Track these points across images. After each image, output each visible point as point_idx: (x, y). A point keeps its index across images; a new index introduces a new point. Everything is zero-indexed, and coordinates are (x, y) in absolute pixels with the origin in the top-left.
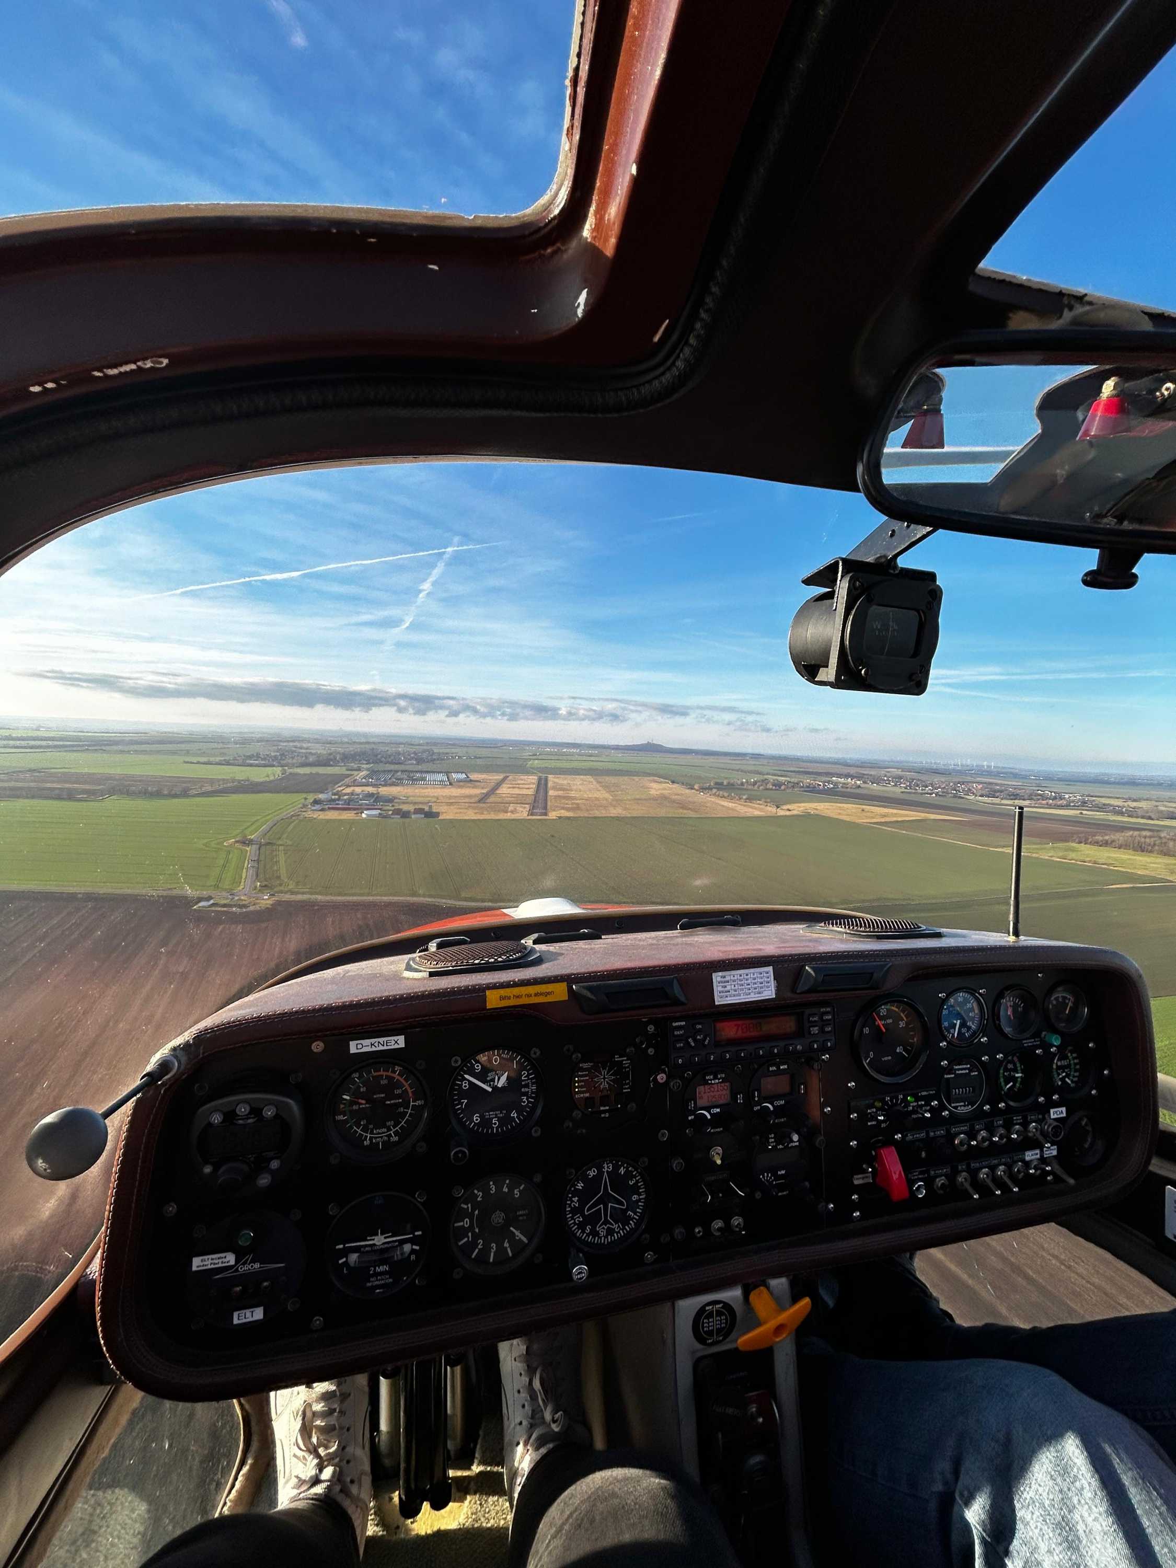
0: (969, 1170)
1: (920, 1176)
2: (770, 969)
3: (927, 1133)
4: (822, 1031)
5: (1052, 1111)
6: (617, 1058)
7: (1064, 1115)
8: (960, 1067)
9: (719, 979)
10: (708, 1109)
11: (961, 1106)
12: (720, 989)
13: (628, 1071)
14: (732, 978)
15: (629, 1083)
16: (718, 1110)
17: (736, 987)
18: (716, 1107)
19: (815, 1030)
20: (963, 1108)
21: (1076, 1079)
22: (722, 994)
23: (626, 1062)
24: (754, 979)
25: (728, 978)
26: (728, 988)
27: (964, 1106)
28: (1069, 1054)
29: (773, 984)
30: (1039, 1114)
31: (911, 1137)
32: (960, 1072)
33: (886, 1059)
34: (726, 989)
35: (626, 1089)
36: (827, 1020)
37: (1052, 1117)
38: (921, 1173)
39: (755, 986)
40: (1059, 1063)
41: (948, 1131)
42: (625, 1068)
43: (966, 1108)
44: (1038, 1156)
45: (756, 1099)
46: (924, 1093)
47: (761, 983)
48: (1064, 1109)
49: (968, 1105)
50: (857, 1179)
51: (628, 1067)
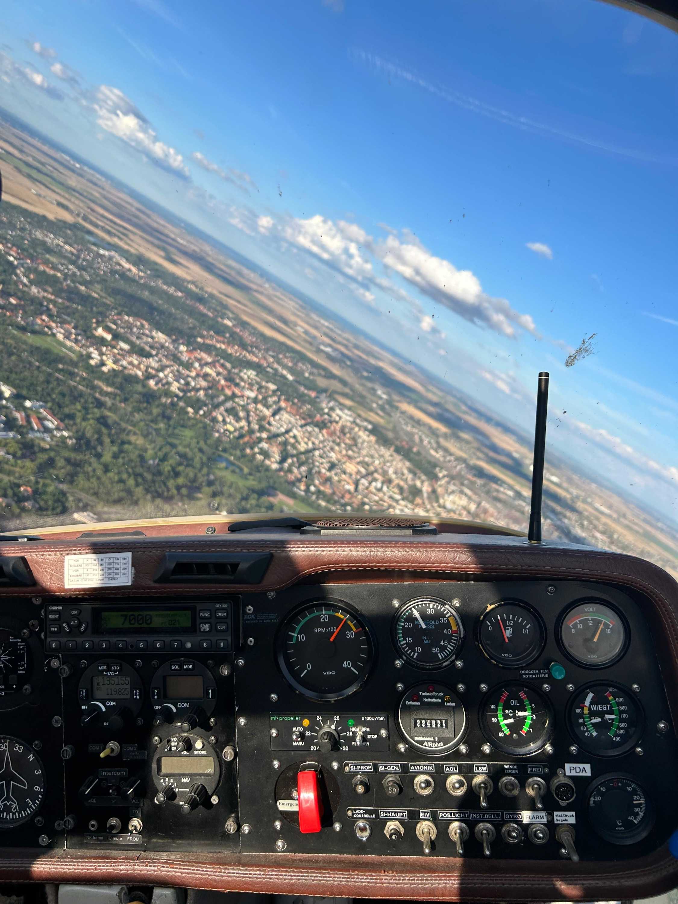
0: (434, 818)
1: (365, 816)
2: (129, 555)
3: (375, 766)
4: (213, 629)
5: (567, 766)
6: (12, 640)
7: (589, 774)
8: (429, 694)
9: (72, 562)
10: (103, 702)
11: (427, 741)
12: (72, 572)
13: (23, 653)
14: (86, 562)
15: (23, 665)
16: (114, 704)
17: (89, 572)
18: (113, 700)
19: (205, 627)
20: (430, 744)
21: (622, 732)
22: (72, 578)
23: (21, 644)
24: (110, 564)
25: (81, 562)
26: (81, 572)
27: (434, 742)
28: (611, 698)
29: (130, 571)
30: (545, 767)
31: (353, 768)
32: (429, 700)
33: (329, 673)
34: (78, 573)
35: (20, 670)
36: (220, 618)
37: (568, 773)
38: (367, 812)
39: (110, 571)
40: (593, 708)
41: (405, 768)
42: (20, 649)
43: (437, 744)
44: (544, 821)
45: (156, 697)
46: (368, 718)
47: (117, 569)
48: (588, 767)
49: (438, 742)
50: (283, 804)
51: (23, 649)
